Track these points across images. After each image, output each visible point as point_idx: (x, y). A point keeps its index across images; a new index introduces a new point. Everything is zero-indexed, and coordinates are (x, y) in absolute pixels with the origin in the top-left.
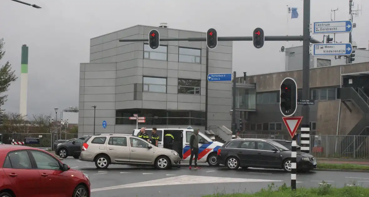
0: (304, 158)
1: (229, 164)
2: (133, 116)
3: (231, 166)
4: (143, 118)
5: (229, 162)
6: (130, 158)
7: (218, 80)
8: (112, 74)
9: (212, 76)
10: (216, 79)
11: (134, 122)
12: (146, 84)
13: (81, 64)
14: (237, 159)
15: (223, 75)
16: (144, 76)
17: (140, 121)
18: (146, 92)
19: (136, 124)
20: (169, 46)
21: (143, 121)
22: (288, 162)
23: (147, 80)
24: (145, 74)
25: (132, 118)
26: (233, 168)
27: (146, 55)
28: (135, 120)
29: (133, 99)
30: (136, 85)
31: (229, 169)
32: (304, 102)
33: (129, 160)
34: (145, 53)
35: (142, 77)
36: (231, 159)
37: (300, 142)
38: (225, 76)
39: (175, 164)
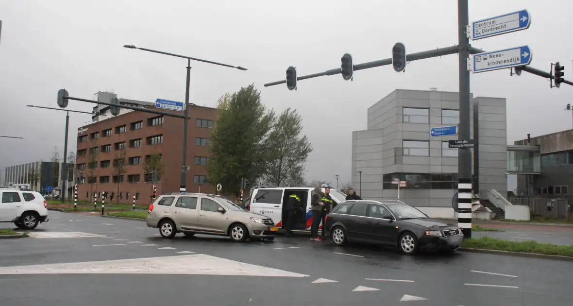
0: (431, 232)
1: (335, 236)
2: (394, 181)
3: (336, 240)
4: (404, 182)
5: (334, 234)
6: (198, 225)
7: (441, 135)
8: (379, 141)
9: (435, 130)
10: (439, 133)
11: (396, 187)
12: (406, 148)
13: (353, 132)
14: (344, 232)
15: (447, 128)
16: (404, 140)
17: (401, 185)
18: (406, 155)
19: (398, 188)
20: (431, 109)
21: (404, 186)
22: (406, 238)
23: (406, 144)
24: (404, 138)
25: (394, 182)
26: (338, 243)
27: (406, 119)
28: (397, 185)
29: (393, 162)
30: (396, 149)
31: (332, 246)
32: (460, 144)
33: (197, 228)
34: (405, 117)
35: (402, 140)
36: (337, 230)
37: (457, 205)
38: (448, 129)
39: (254, 235)
